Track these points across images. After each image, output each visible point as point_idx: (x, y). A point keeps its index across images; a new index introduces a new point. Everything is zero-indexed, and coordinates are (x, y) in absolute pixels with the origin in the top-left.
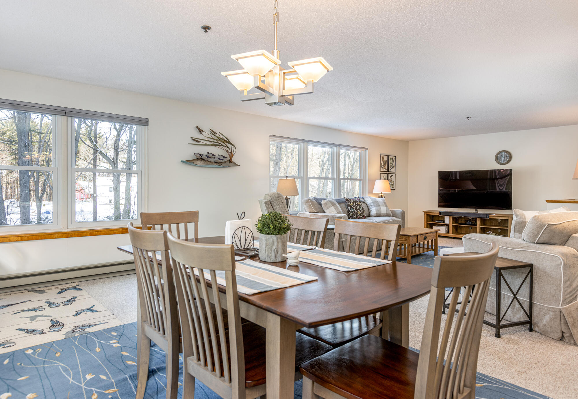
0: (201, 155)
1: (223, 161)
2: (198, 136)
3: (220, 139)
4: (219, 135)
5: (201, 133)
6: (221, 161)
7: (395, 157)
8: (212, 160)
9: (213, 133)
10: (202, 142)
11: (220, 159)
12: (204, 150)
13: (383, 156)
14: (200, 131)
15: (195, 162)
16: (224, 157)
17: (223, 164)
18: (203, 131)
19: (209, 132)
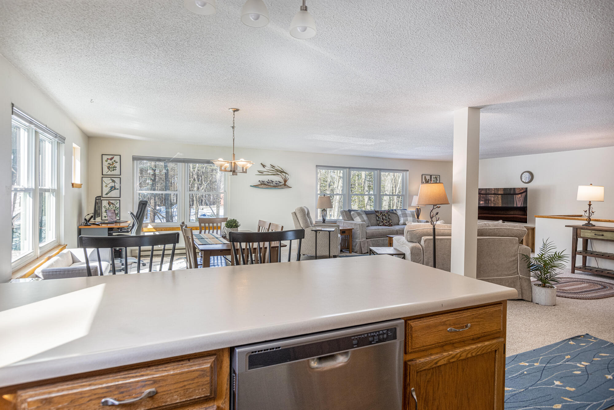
0: (263, 182)
1: (279, 185)
2: (262, 169)
3: (277, 170)
4: (277, 168)
5: (264, 168)
6: (278, 185)
7: (439, 176)
8: (272, 184)
9: (273, 166)
10: (265, 173)
11: (276, 184)
12: (265, 178)
13: (425, 176)
14: (264, 166)
15: (260, 186)
16: (280, 182)
17: (279, 187)
18: (265, 166)
19: (269, 166)
